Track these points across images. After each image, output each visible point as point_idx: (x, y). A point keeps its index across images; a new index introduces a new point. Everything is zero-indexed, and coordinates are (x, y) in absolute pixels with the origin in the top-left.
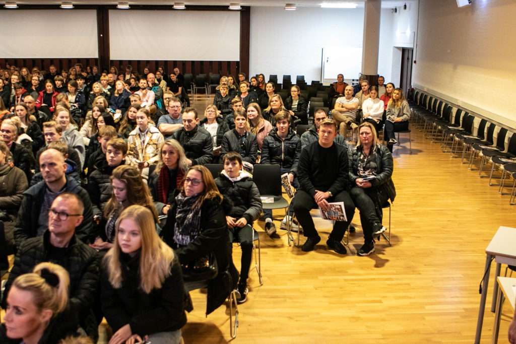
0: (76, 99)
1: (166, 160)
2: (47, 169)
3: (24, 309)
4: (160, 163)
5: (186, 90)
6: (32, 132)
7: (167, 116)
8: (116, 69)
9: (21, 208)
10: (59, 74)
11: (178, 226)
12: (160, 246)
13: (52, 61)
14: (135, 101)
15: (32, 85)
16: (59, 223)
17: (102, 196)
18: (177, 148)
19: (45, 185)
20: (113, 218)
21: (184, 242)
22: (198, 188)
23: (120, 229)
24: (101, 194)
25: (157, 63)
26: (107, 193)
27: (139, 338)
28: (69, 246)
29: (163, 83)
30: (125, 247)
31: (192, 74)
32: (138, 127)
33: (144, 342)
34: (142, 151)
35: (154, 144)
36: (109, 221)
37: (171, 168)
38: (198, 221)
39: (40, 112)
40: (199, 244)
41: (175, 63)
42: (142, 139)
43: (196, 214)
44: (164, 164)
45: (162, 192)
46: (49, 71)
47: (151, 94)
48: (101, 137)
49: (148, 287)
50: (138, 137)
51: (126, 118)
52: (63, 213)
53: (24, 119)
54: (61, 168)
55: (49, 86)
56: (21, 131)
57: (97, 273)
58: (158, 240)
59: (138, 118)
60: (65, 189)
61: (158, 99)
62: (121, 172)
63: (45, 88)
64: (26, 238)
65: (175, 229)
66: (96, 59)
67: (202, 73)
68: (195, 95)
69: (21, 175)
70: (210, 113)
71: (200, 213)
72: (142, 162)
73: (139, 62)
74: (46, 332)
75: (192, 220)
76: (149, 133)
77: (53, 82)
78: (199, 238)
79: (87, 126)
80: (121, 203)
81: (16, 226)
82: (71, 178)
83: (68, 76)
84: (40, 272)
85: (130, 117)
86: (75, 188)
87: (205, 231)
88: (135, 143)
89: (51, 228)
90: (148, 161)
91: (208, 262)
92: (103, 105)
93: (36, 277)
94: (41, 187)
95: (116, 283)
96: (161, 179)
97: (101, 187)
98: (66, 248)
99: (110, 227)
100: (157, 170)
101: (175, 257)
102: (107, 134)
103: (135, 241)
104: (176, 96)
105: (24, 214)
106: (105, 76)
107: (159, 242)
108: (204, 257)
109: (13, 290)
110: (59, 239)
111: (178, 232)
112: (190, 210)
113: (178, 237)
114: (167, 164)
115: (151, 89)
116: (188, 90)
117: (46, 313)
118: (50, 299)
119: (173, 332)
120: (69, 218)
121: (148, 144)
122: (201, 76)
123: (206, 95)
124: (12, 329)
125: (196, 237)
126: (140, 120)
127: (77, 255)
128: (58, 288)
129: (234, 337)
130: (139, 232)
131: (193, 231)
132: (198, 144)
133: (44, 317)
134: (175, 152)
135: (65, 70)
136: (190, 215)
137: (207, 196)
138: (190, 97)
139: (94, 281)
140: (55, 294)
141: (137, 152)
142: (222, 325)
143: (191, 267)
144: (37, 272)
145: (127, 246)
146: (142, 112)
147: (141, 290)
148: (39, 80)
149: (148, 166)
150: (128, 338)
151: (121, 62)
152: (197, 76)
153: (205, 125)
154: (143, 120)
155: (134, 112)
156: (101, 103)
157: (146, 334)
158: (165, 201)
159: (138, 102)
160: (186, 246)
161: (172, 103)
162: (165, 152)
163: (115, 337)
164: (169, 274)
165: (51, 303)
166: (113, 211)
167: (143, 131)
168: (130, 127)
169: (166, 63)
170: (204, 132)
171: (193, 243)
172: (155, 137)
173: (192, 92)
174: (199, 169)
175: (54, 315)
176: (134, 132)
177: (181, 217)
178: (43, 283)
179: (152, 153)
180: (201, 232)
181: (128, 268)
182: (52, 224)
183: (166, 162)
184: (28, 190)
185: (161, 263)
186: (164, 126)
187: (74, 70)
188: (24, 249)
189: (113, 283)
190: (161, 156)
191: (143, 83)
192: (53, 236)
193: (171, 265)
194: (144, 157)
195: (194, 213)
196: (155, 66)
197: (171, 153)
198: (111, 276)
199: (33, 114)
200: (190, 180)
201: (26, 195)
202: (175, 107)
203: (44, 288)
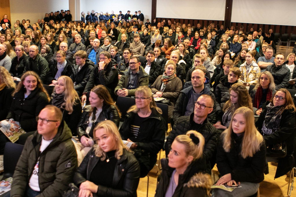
0: (210, 43)
1: (262, 83)
2: (195, 79)
3: (179, 153)
4: (258, 85)
5: (275, 43)
6: (186, 59)
7: (263, 57)
8: (234, 28)
9: (178, 99)
10: (202, 28)
11: (266, 123)
12: (255, 133)
13: (198, 21)
14: (245, 46)
15: (187, 34)
16: (200, 110)
17: (222, 99)
18: (270, 77)
19: (192, 89)
20: (227, 112)
21: (268, 133)
22: (282, 102)
23: (234, 119)
24: (221, 98)
25: (259, 26)
26: (225, 97)
27: (235, 182)
28: (203, 123)
29: (262, 38)
30: (235, 130)
31: (279, 34)
32: (246, 62)
33: (237, 185)
34: (247, 76)
35: (254, 73)
36: (225, 114)
37: (264, 88)
38: (279, 122)
39: (191, 49)
40: (277, 135)
41: (270, 26)
42: (247, 70)
43: (278, 117)
44: (260, 85)
45: (257, 102)
46: (197, 26)
47: (254, 44)
48: (224, 65)
49: (245, 155)
50: (245, 68)
51: (239, 56)
52: (203, 105)
53: (183, 52)
54: (203, 80)
55: (197, 34)
56: (181, 58)
57: (216, 141)
58: (255, 129)
59: (247, 57)
60: (202, 92)
61: (257, 47)
62: (236, 87)
63: (194, 35)
64: (179, 115)
65: (263, 124)
66: (223, 21)
67: (286, 33)
68: (280, 46)
69: (179, 82)
70: (291, 58)
71: (281, 117)
72: (245, 82)
73: (248, 24)
74: (188, 167)
75: (275, 120)
76: (252, 66)
77: (199, 33)
78: (278, 132)
79: (216, 58)
80: (233, 104)
81: (175, 109)
82: (207, 87)
83: (207, 30)
84: (190, 135)
85: (241, 56)
86: (208, 92)
87: (282, 128)
88: (243, 71)
89: (195, 113)
90: (249, 83)
91: (281, 147)
92: (226, 47)
93: (187, 137)
94: (190, 89)
95: (227, 149)
96: (257, 94)
97: (222, 94)
98: (201, 125)
99: (225, 117)
100: (255, 88)
101: (263, 141)
102: (228, 64)
103: (242, 128)
104: (269, 46)
105: (179, 103)
106: (228, 31)
107: (255, 130)
108: (279, 143)
109: (175, 142)
110: (198, 119)
111: (265, 126)
112: (275, 114)
113: (265, 129)
114: (262, 85)
115: (254, 40)
116: (276, 43)
117: (190, 158)
118: (193, 150)
119: (255, 184)
120: (206, 108)
121: (251, 72)
122: (285, 35)
123: (287, 47)
124: (172, 162)
125: (276, 131)
126: (248, 58)
127: (207, 130)
128: (198, 145)
129: (289, 195)
130: (245, 122)
131: (275, 127)
132: (281, 75)
133: (189, 160)
134: (268, 79)
135: (205, 27)
136: (275, 117)
137: (287, 108)
138: (277, 47)
139: (214, 146)
140: (196, 148)
141: (243, 76)
142: (283, 186)
143: (270, 148)
144: (188, 135)
145: (237, 129)
146: (249, 54)
147: (241, 155)
148: (191, 31)
149: (249, 85)
150: (229, 181)
151: (237, 24)
152: (283, 35)
153: (287, 65)
154: (249, 58)
155: (244, 53)
156: (225, 46)
157: (239, 181)
158: (258, 107)
159: (246, 47)
160: (269, 135)
161: (268, 50)
162: (262, 78)
163: (221, 179)
164: (259, 150)
165: (193, 153)
166: (228, 108)
167: (249, 65)
168: (240, 62)
169: (264, 26)
170: (286, 68)
171: (274, 134)
172: (255, 69)
173: (278, 44)
174: (284, 91)
175: (194, 159)
176: (243, 65)
177: (268, 117)
178: (191, 141)
179: (252, 78)
180: (280, 128)
181: (235, 142)
182: (196, 110)
183: (262, 84)
184: (183, 90)
185: (255, 142)
186: (261, 63)
187: (210, 26)
188: (179, 121)
189: (225, 148)
190: (260, 80)
191: (250, 37)
192: (195, 117)
193: (260, 144)
194: (247, 80)
195: (277, 116)
196: (257, 27)
197: (266, 79)
198: (224, 145)
199: (187, 49)
200: (278, 97)
201: (182, 93)
202: (269, 52)
203: (191, 144)
